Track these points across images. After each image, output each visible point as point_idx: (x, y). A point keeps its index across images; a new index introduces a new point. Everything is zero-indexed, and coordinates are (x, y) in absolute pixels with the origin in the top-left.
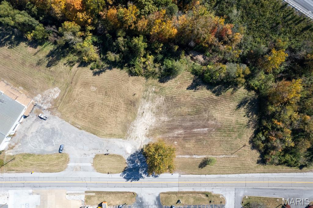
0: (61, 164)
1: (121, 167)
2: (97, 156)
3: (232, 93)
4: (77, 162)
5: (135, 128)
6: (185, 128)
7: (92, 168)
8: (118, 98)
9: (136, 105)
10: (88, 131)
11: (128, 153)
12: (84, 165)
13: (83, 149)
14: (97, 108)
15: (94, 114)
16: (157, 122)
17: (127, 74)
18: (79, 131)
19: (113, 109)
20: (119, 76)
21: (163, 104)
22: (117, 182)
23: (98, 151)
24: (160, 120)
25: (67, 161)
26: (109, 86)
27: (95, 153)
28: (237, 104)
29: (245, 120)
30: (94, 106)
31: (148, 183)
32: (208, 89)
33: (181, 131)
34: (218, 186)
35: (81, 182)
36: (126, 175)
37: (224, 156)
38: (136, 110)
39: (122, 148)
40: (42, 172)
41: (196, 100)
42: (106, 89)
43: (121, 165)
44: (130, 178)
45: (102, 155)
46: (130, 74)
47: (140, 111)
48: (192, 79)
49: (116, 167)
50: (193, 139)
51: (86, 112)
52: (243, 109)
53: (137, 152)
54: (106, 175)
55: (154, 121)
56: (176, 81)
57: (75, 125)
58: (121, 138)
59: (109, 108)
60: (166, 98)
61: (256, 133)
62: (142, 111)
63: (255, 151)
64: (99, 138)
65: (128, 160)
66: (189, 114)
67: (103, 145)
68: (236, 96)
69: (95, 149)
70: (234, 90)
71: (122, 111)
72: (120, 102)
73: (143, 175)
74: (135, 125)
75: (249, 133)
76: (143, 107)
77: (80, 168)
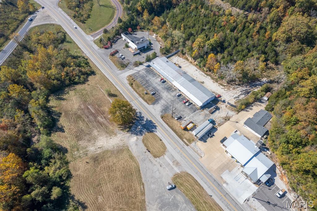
0: (183, 178)
1: (150, 136)
2: (155, 156)
3: (56, 107)
4: (172, 167)
5: (115, 146)
6: (95, 117)
7: (167, 153)
8: (97, 172)
9: (95, 157)
10: (141, 176)
11: (137, 138)
12: (169, 160)
13: (158, 170)
14: (116, 183)
15: (123, 182)
16: (101, 136)
17: (72, 180)
18: (145, 184)
19: (109, 171)
20: (77, 184)
21: (85, 139)
22: (163, 131)
23: (150, 158)
24: (98, 135)
25: (177, 175)
26: (91, 187)
27: (154, 159)
28: (62, 101)
29: (72, 93)
30: (116, 187)
31: (148, 115)
32: (59, 121)
33: (99, 118)
34: (122, 83)
35: (183, 153)
36: (153, 130)
37: (101, 90)
38: (100, 154)
39: (136, 145)
40: (203, 188)
41: (71, 123)
42: (94, 188)
43: (149, 137)
44: (154, 125)
45: (152, 154)
46: (71, 178)
47: (99, 151)
48: (56, 133)
49: (153, 139)
50: (101, 110)
51: (125, 190)
52: (64, 97)
53: (132, 134)
54: (164, 141)
55: (102, 137)
56: (61, 142)
57: (143, 191)
58: (129, 150)
59: (110, 174)
60: (79, 140)
61: (76, 83)
62: (99, 149)
63: (89, 79)
64: (140, 165)
65: (142, 135)
66: (84, 121)
67: (144, 159)
68: (57, 104)
69: (151, 161)
70: (53, 107)
71: (107, 163)
72: (100, 169)
73: (145, 120)
74: (112, 147)
75: (78, 87)
76: (95, 150)
77: (174, 162)
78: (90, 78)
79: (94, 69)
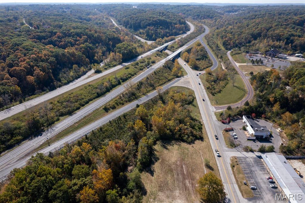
3: (158, 152)
6: (184, 179)
16: (180, 199)
21: (165, 193)
24: (178, 196)
28: (165, 149)
29: (176, 147)
32: (154, 164)
33: (187, 182)
34: (224, 160)
37: (202, 157)
41: (162, 172)
48: (146, 173)
50: (192, 175)
52: (168, 147)
55: (180, 201)
56: (146, 183)
60: (160, 191)
61: (184, 141)
63: (195, 142)
66: (173, 176)
68: (160, 150)
70: (155, 151)
75: (184, 145)
78: (197, 142)
79: (204, 136)
